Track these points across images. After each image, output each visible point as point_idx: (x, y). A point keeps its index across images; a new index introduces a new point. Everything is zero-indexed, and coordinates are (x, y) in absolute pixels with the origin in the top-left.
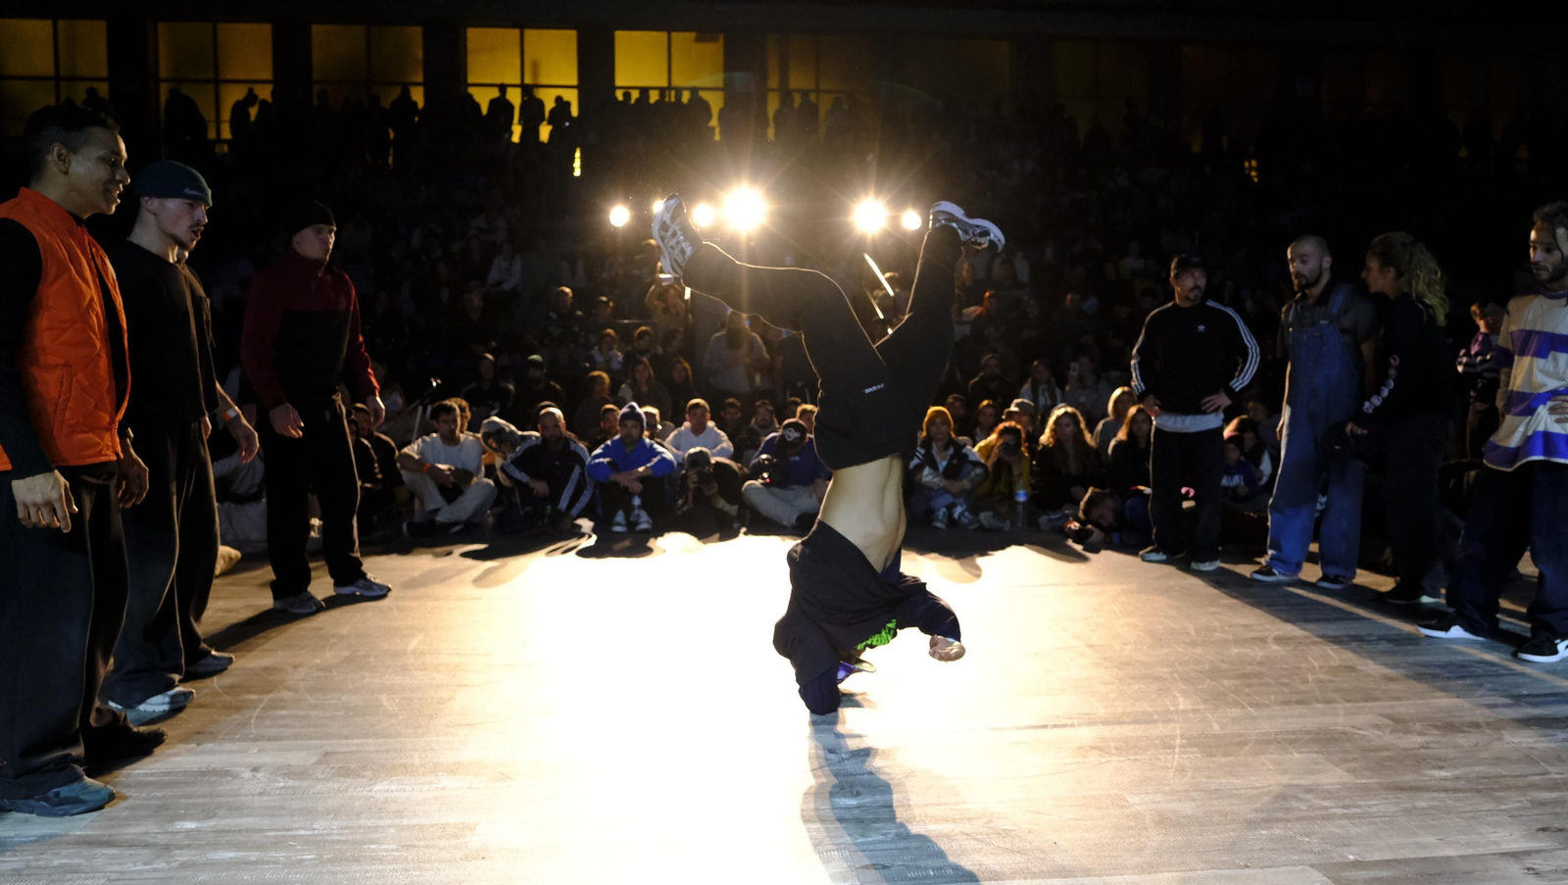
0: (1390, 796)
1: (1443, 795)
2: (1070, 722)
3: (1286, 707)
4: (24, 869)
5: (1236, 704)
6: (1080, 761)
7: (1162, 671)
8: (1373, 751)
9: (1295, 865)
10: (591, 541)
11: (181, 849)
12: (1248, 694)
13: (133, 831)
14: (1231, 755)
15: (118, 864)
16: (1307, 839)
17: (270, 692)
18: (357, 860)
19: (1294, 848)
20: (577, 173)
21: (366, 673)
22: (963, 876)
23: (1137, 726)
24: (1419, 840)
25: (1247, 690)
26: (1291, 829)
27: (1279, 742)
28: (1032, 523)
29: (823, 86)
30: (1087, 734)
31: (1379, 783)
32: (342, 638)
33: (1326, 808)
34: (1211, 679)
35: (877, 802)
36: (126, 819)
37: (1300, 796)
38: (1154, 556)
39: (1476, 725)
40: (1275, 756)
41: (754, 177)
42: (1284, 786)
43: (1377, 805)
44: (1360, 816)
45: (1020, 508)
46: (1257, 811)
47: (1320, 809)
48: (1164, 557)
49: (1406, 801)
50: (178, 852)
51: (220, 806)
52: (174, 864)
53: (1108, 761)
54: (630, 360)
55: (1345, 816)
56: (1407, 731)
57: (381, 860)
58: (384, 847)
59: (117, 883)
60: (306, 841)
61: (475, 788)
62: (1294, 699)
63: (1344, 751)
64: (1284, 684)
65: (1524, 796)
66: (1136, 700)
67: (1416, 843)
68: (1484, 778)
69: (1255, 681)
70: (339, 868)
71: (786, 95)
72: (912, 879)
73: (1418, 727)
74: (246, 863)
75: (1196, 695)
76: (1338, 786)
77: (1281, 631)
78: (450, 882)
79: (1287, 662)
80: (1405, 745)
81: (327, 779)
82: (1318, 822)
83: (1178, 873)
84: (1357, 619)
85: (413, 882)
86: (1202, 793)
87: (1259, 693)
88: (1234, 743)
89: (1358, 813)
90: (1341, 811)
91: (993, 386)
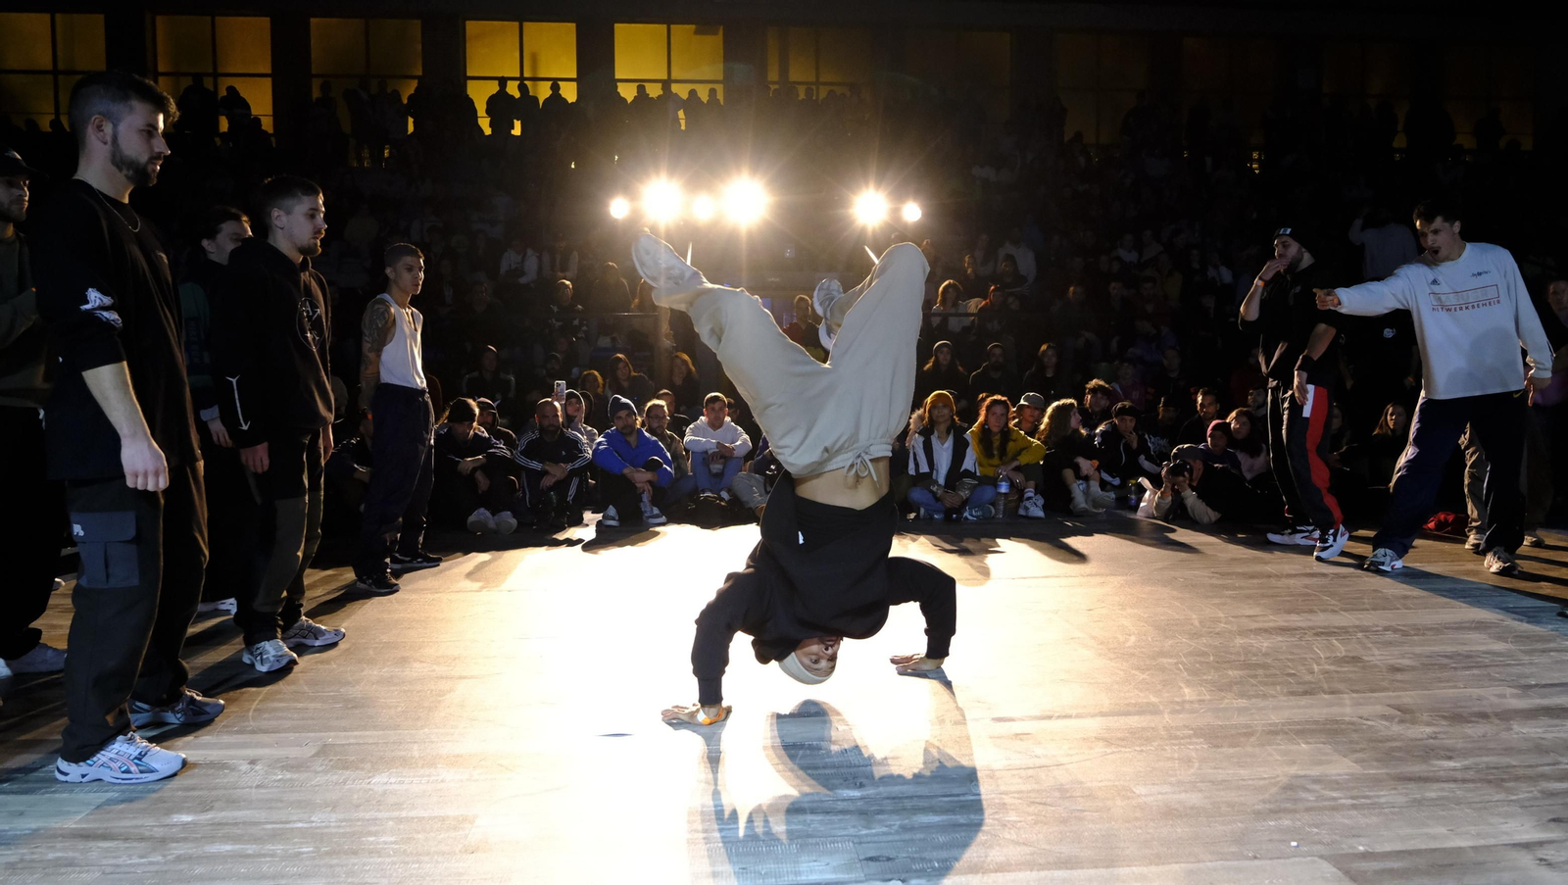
0: (1400, 787)
1: (1452, 785)
2: (1075, 713)
3: (1292, 698)
4: (17, 863)
5: (1242, 695)
6: (1086, 752)
7: (1167, 661)
8: (1381, 741)
9: (1304, 857)
10: (593, 533)
11: (177, 842)
12: (1253, 685)
13: (125, 824)
14: (1238, 746)
15: (113, 857)
16: (1315, 830)
18: (355, 853)
19: (1303, 840)
21: (365, 666)
23: (1142, 718)
24: (1429, 830)
25: (1252, 681)
26: (1299, 820)
27: (1286, 733)
29: (822, 78)
30: (1093, 725)
31: (1387, 774)
33: (1335, 799)
34: (1216, 670)
35: (879, 794)
36: (122, 811)
37: (1308, 786)
39: (1484, 716)
40: (1282, 747)
41: (755, 170)
42: (1292, 777)
43: (1386, 796)
44: (1369, 807)
46: (1264, 802)
47: (1328, 799)
49: (1415, 791)
50: (174, 845)
51: (217, 799)
52: (169, 857)
53: (1114, 753)
55: (1354, 807)
56: (1414, 722)
57: (375, 852)
58: (384, 838)
59: (112, 876)
60: (303, 833)
61: (476, 780)
62: (1301, 690)
63: (1351, 742)
64: (1289, 675)
65: (1535, 786)
66: (1140, 691)
67: (1426, 834)
68: (1494, 768)
69: (1260, 672)
70: (335, 861)
72: (916, 871)
73: (1425, 717)
74: (241, 856)
75: (1201, 685)
76: (1347, 777)
77: (1286, 621)
78: (450, 875)
79: (1293, 653)
80: (1413, 736)
81: (325, 772)
82: (1327, 812)
83: (1186, 865)
84: (1363, 610)
85: (411, 875)
86: (1209, 784)
87: (1265, 684)
88: (1240, 734)
89: (1367, 804)
90: (1350, 802)
91: (996, 375)
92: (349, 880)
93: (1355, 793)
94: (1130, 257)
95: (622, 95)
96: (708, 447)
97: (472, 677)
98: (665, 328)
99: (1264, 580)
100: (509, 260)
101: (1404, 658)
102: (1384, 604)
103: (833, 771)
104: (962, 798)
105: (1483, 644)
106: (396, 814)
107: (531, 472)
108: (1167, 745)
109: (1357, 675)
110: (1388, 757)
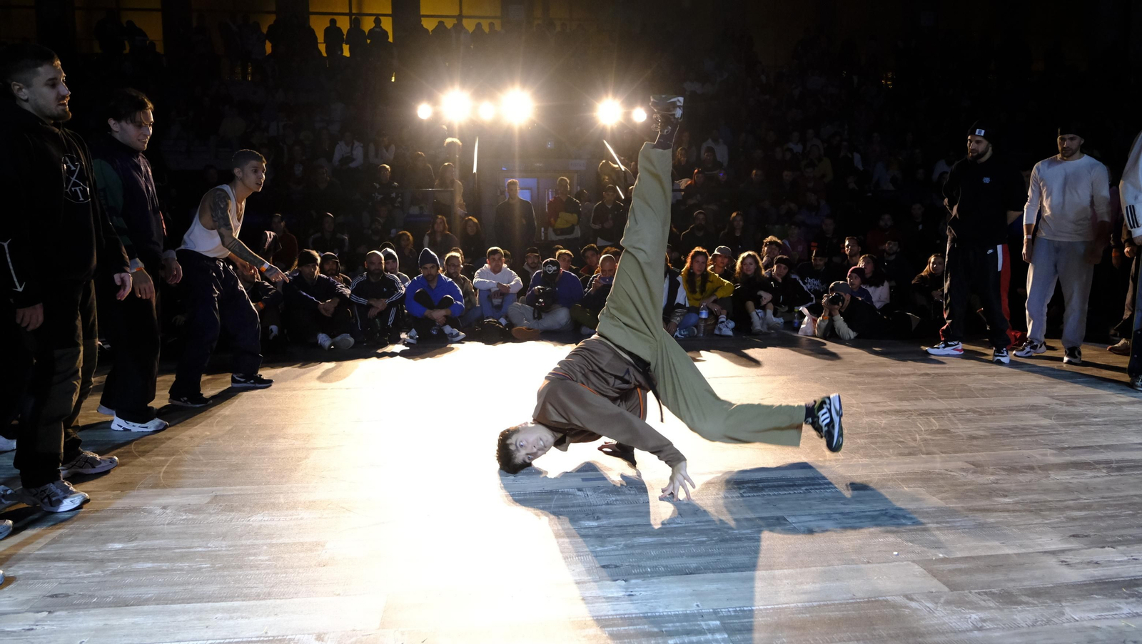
0: (970, 516)
1: (1006, 514)
3: (900, 457)
5: (866, 456)
8: (959, 486)
9: (902, 561)
11: (112, 562)
12: (874, 449)
13: (74, 550)
15: (66, 573)
16: (911, 544)
17: (174, 455)
18: (240, 567)
19: (902, 550)
20: (393, 80)
21: (243, 441)
22: (671, 571)
24: (987, 543)
25: (873, 446)
26: (900, 538)
27: (895, 481)
31: (962, 507)
32: (225, 417)
33: (925, 524)
35: (611, 523)
36: (71, 542)
37: (907, 516)
39: (1031, 468)
40: (891, 490)
41: (524, 83)
42: (896, 510)
43: (960, 521)
47: (919, 524)
49: (981, 518)
50: (110, 564)
51: (139, 533)
52: (107, 572)
55: (938, 529)
56: (983, 472)
57: (257, 567)
58: (261, 558)
59: (67, 586)
60: (202, 555)
61: (326, 518)
62: (906, 452)
63: (939, 486)
64: (900, 442)
65: (1062, 514)
67: (986, 546)
68: (1035, 502)
69: (879, 440)
70: (226, 573)
72: (635, 574)
73: (991, 469)
74: (160, 571)
77: (900, 406)
78: (308, 581)
79: (902, 428)
80: (981, 482)
81: (217, 514)
82: (920, 533)
83: (821, 568)
84: (953, 398)
85: (281, 582)
87: (882, 448)
89: (947, 527)
90: (935, 525)
91: (700, 234)
92: (237, 585)
93: (939, 519)
94: (798, 148)
95: (425, 26)
96: (491, 286)
97: (321, 448)
98: (459, 199)
99: (886, 378)
100: (341, 150)
101: (979, 430)
102: (967, 393)
103: (578, 509)
104: (668, 526)
105: (1034, 420)
106: (269, 541)
107: (360, 306)
108: (811, 489)
109: (947, 441)
110: (963, 496)
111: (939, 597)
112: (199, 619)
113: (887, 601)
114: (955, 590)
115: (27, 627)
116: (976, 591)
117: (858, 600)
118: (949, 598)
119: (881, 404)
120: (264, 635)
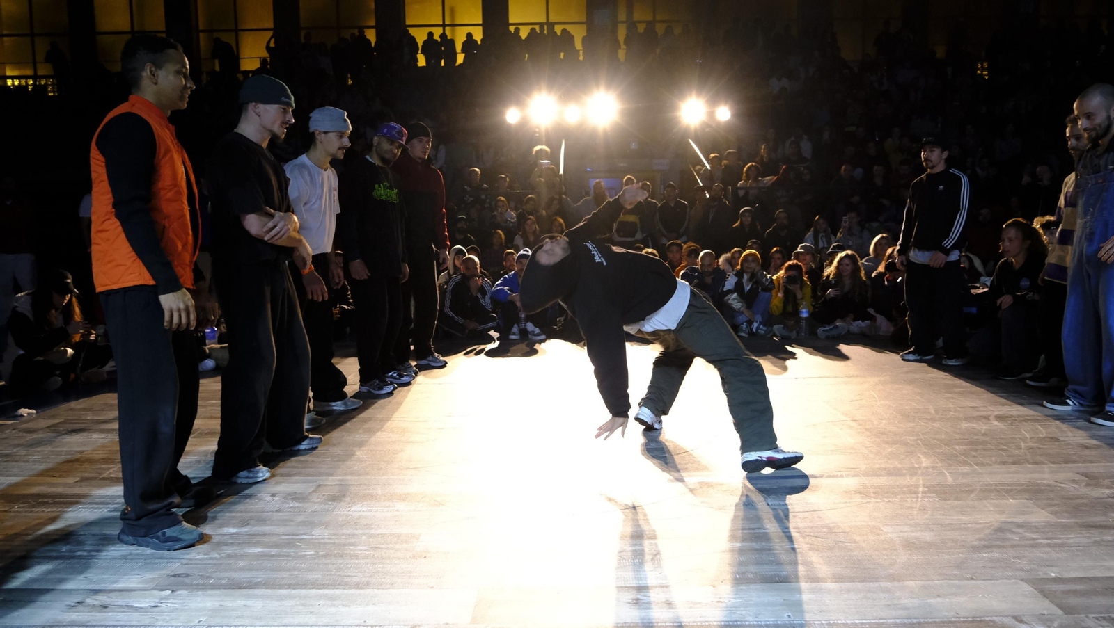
0: (1083, 532)
2: (839, 473)
3: (1003, 466)
4: (128, 555)
5: (965, 463)
6: (847, 501)
7: (910, 439)
8: (1072, 499)
9: (1008, 579)
10: (495, 345)
11: (227, 545)
12: (974, 456)
14: (961, 500)
16: (1019, 561)
18: (341, 556)
19: (1008, 567)
21: (344, 433)
23: (890, 478)
24: (1105, 564)
25: (974, 453)
26: (1006, 553)
27: (998, 491)
28: (813, 333)
29: (658, 18)
30: (852, 483)
31: (1076, 522)
33: (1034, 539)
34: (946, 445)
37: (1014, 530)
38: (911, 357)
40: (995, 501)
41: (608, 87)
42: (1002, 523)
43: (1074, 538)
44: (1061, 546)
45: (803, 323)
46: (980, 539)
47: (1027, 539)
48: (919, 358)
49: (1096, 535)
50: (225, 547)
51: (251, 518)
52: (223, 555)
53: (868, 502)
54: (522, 218)
55: (1049, 545)
56: (1097, 485)
57: (357, 557)
58: (359, 548)
59: (186, 566)
61: (419, 511)
62: (1010, 461)
63: (1048, 499)
64: (1002, 450)
66: (889, 459)
67: (1103, 566)
69: (979, 447)
70: (329, 561)
71: (632, 26)
73: (1106, 482)
75: (934, 456)
76: (1043, 524)
77: (1001, 411)
78: (403, 573)
79: (1006, 434)
80: (1096, 495)
81: (321, 503)
82: (1028, 549)
83: (920, 582)
85: (379, 572)
86: (939, 526)
87: (983, 456)
88: (963, 491)
89: (1059, 544)
90: (1045, 541)
91: (785, 233)
92: (338, 573)
97: (415, 442)
101: (1092, 439)
104: (757, 531)
108: (907, 498)
109: (1055, 451)
110: (1076, 510)
111: (1052, 621)
112: (303, 605)
113: (993, 622)
114: (1071, 614)
115: (153, 604)
116: (1093, 615)
117: (962, 619)
118: (1064, 622)
119: (982, 409)
120: (363, 624)
